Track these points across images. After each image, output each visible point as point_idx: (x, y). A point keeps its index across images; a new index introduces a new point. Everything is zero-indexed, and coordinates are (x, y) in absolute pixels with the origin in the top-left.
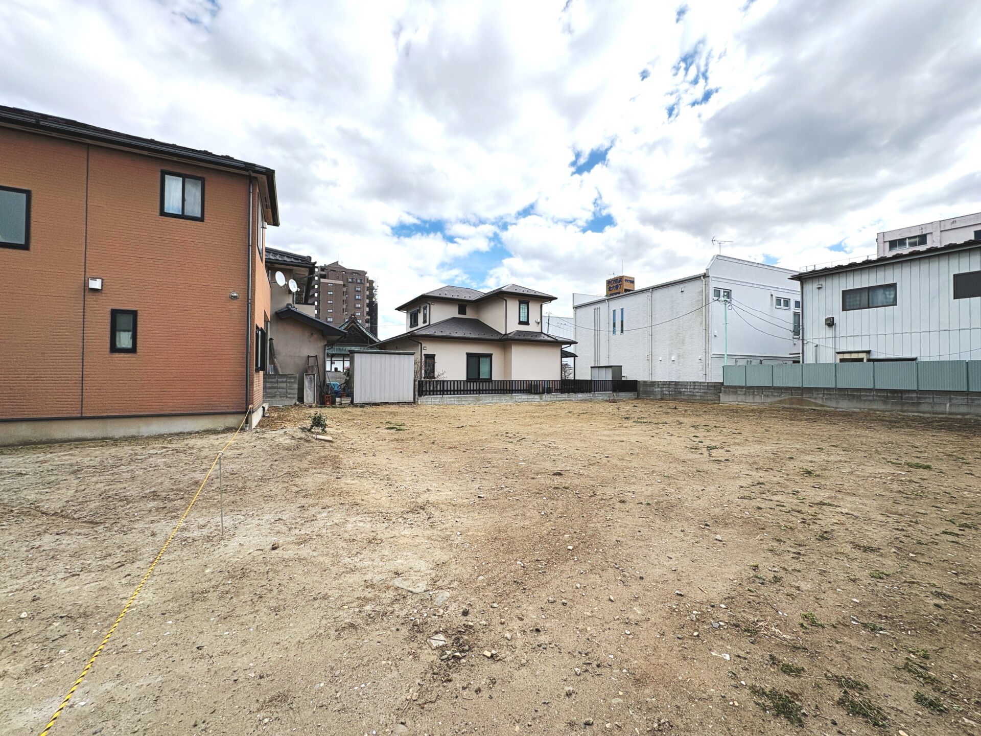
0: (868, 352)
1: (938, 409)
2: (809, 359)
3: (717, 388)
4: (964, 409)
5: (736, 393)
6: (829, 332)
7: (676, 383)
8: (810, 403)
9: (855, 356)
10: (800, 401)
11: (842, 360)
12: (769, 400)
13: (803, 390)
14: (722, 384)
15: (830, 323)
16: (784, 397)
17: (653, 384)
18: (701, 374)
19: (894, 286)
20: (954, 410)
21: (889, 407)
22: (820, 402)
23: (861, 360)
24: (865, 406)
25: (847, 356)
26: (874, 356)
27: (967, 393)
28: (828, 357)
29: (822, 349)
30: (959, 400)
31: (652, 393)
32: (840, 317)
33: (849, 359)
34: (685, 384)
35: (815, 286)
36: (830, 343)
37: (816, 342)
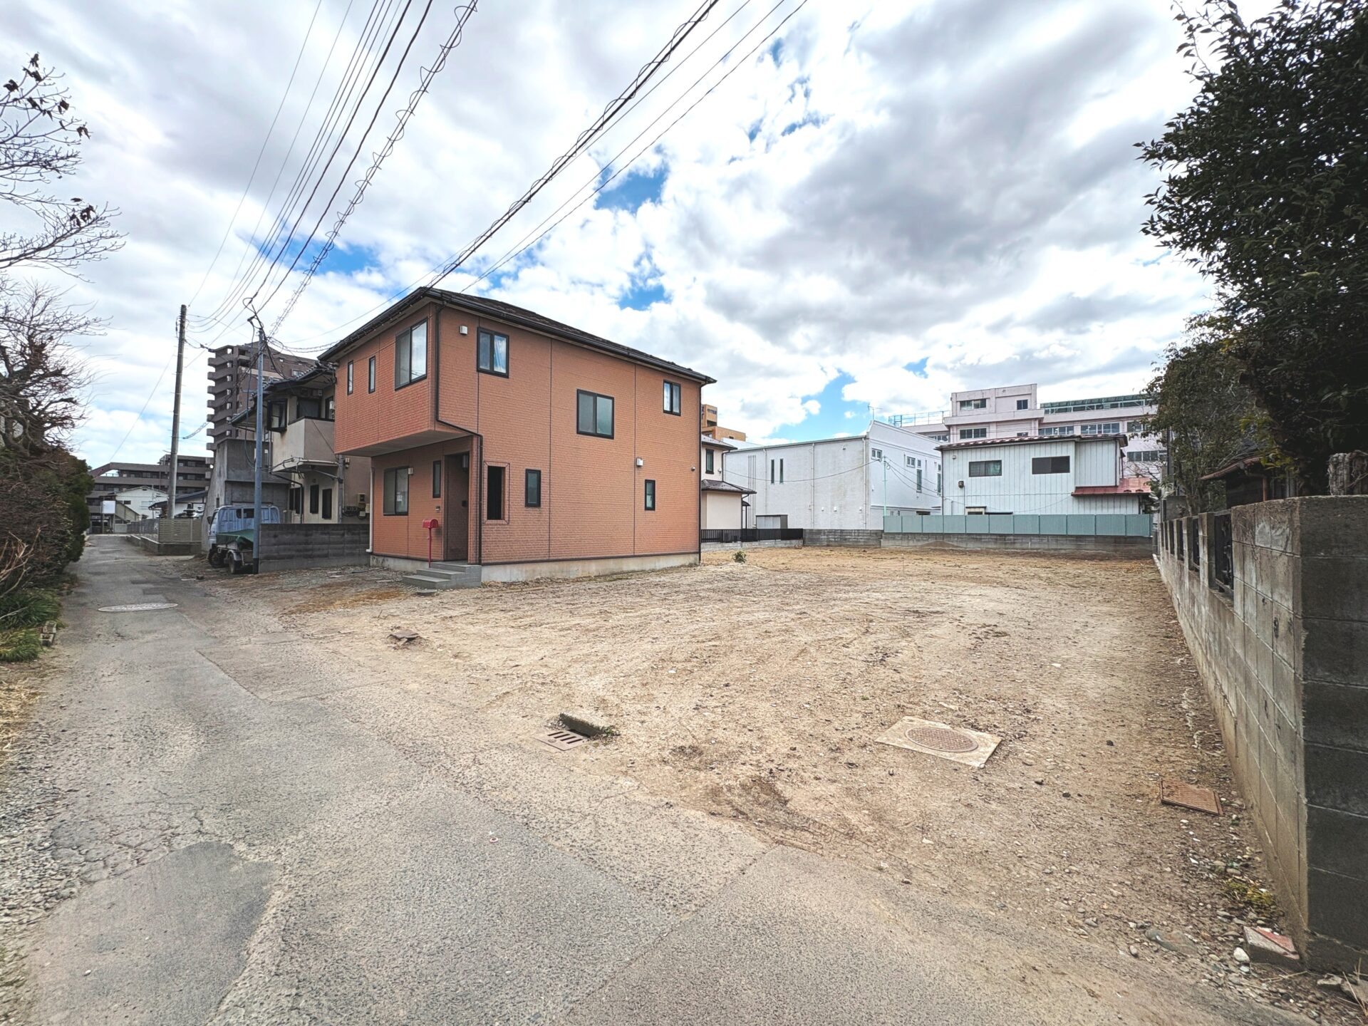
0: (985, 508)
1: (1024, 546)
2: (948, 512)
3: (879, 535)
4: (1037, 546)
5: (894, 539)
6: (959, 492)
7: (842, 531)
8: (949, 545)
9: (977, 510)
10: (942, 544)
11: (970, 513)
12: (920, 544)
13: (944, 535)
14: (883, 531)
15: (962, 485)
16: (931, 541)
17: (819, 532)
18: (861, 523)
19: (999, 462)
20: (1034, 546)
21: (997, 546)
22: (955, 544)
23: (981, 513)
24: (984, 546)
25: (972, 510)
26: (989, 510)
27: (1038, 536)
28: (960, 511)
29: (956, 505)
30: (1036, 540)
31: (818, 540)
32: (968, 481)
33: (974, 513)
34: (850, 532)
35: (951, 456)
36: (961, 500)
37: (952, 499)
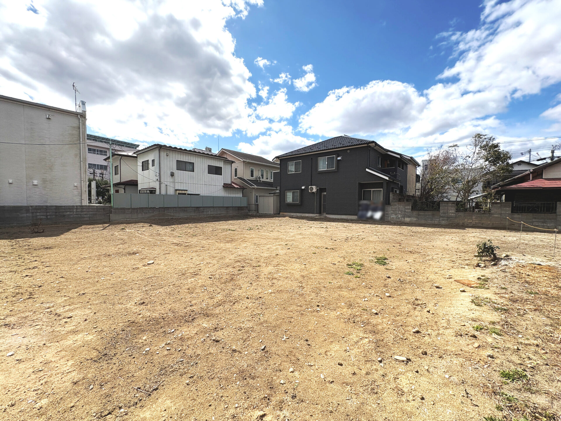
0: (187, 191)
1: (208, 214)
2: (163, 192)
3: (108, 210)
5: (124, 213)
6: (171, 179)
8: (168, 215)
9: (183, 192)
10: (163, 215)
11: (179, 194)
12: (147, 216)
13: (164, 208)
14: (112, 207)
15: (172, 175)
16: (156, 213)
19: (193, 163)
23: (185, 194)
24: (189, 215)
28: (171, 192)
29: (168, 187)
30: (212, 209)
32: (176, 172)
35: (165, 154)
36: (172, 185)
37: (166, 183)
